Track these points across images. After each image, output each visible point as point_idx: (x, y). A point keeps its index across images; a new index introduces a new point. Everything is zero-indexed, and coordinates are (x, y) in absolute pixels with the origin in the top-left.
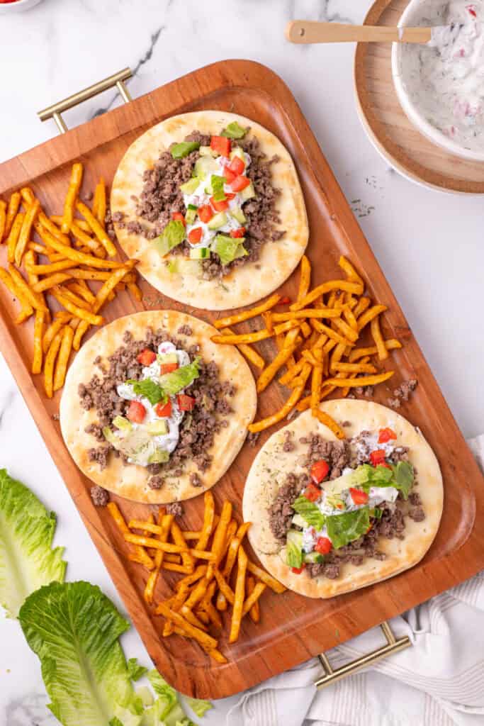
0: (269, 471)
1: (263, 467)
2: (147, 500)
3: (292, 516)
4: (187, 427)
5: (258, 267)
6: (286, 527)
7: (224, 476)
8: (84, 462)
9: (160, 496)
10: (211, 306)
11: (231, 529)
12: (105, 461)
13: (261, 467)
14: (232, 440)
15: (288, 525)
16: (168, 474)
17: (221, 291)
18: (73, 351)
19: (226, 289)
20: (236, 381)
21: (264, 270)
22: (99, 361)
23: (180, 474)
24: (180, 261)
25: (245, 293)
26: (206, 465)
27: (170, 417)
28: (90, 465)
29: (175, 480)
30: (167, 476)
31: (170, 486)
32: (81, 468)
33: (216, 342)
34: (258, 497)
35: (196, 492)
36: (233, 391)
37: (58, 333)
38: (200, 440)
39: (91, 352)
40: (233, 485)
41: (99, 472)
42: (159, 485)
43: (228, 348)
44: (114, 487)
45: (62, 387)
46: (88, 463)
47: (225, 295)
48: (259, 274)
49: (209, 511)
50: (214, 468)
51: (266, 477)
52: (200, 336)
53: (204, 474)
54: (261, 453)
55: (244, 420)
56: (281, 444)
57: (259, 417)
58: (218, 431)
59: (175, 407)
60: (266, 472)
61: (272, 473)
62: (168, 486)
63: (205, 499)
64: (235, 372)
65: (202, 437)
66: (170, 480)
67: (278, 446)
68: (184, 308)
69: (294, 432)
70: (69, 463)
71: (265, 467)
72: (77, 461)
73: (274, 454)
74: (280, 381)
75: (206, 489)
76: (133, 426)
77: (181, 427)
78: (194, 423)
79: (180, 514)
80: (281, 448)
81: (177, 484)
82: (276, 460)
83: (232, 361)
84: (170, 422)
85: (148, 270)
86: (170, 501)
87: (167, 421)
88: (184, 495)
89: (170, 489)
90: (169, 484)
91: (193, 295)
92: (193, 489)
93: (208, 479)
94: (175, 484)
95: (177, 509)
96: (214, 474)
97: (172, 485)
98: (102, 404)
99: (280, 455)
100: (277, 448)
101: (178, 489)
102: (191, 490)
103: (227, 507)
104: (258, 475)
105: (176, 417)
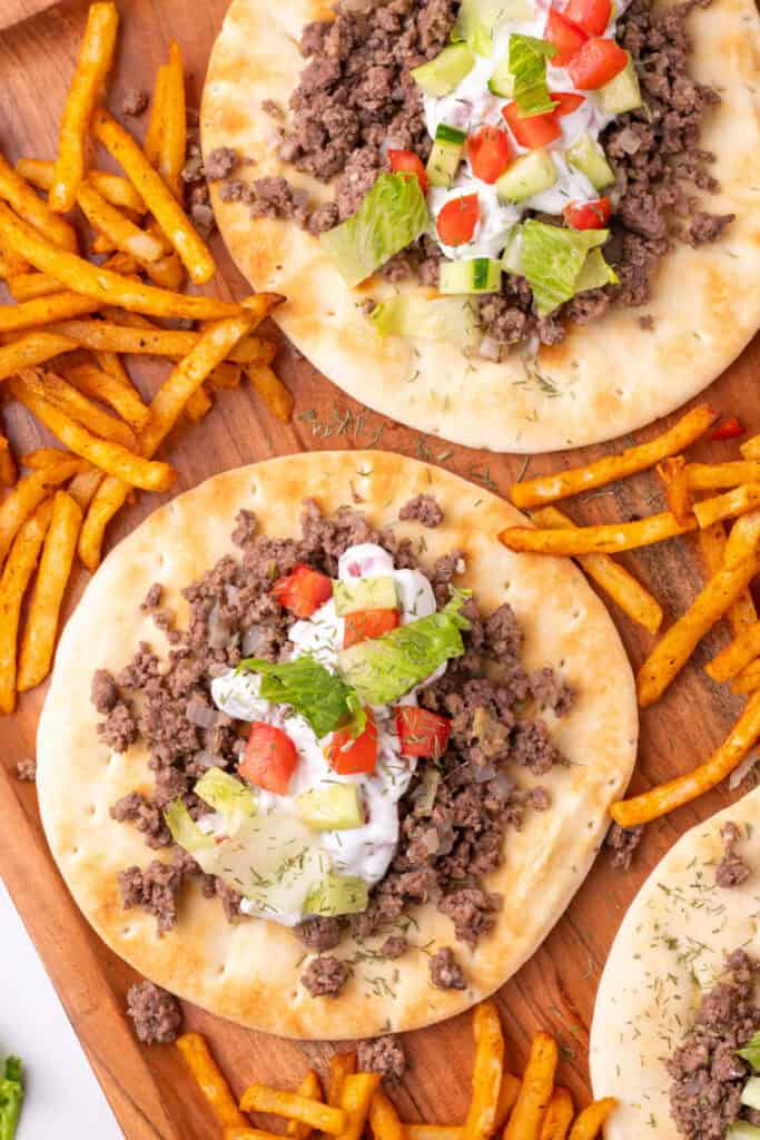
0: (672, 944)
1: (654, 934)
2: (299, 1029)
3: (741, 1082)
4: (425, 806)
5: (646, 323)
6: (722, 1116)
7: (536, 957)
8: (107, 907)
9: (338, 1017)
10: (502, 440)
11: (554, 1120)
12: (170, 905)
13: (648, 933)
14: (562, 847)
15: (730, 1109)
16: (362, 950)
17: (533, 395)
18: (80, 568)
19: (548, 388)
20: (573, 668)
21: (665, 332)
22: (157, 599)
23: (401, 949)
24: (411, 300)
25: (607, 402)
26: (480, 925)
27: (373, 775)
28: (125, 919)
29: (384, 969)
30: (361, 957)
31: (370, 988)
32: (98, 929)
33: (517, 549)
34: (637, 1025)
35: (447, 1006)
36: (567, 700)
37: (32, 514)
39: (135, 573)
40: (561, 985)
41: (152, 938)
42: (334, 983)
43: (552, 567)
44: (198, 988)
45: (45, 679)
46: (120, 911)
47: (545, 406)
48: (648, 343)
49: (487, 1065)
50: (504, 933)
51: (664, 961)
52: (467, 527)
53: (473, 950)
54: (649, 888)
55: (597, 787)
56: (711, 863)
57: (642, 779)
58: (519, 821)
59: (390, 744)
60: (662, 947)
61: (683, 950)
62: (362, 987)
63: (477, 1028)
64: (572, 642)
65: (470, 837)
66: (370, 970)
67: (699, 867)
68: (422, 446)
69: (749, 828)
70: (62, 912)
71: (660, 933)
72: (88, 906)
73: (691, 894)
74: (709, 670)
75: (478, 998)
76: (256, 801)
77: (405, 805)
78: (445, 796)
79: (398, 1071)
80: (710, 876)
81: (389, 980)
82: (690, 910)
83: (565, 604)
84: (371, 789)
85: (314, 328)
86: (369, 1032)
87: (363, 786)
88: (412, 1013)
89: (368, 996)
90: (367, 979)
91: (447, 405)
92: (439, 996)
93: (488, 967)
94: (383, 980)
95: (389, 1056)
96: (505, 951)
97: (375, 983)
98: (164, 732)
99: (708, 895)
100: (699, 875)
101: (394, 996)
102: (433, 1002)
103: (541, 1052)
104: (637, 957)
105: (389, 774)
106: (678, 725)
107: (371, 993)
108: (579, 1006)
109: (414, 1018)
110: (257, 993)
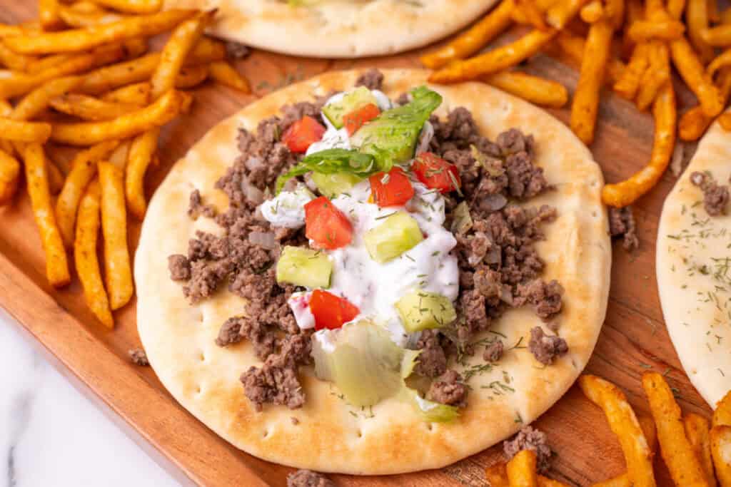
0: (703, 271)
1: (687, 267)
2: (447, 448)
4: (465, 223)
9: (475, 424)
11: (696, 428)
13: (682, 269)
14: (583, 232)
16: (469, 369)
18: (134, 220)
22: (198, 200)
23: (499, 355)
26: (554, 308)
28: (261, 422)
29: (495, 374)
30: (470, 374)
31: (490, 392)
32: (240, 445)
34: (714, 332)
35: (558, 380)
38: (510, 259)
39: (176, 197)
40: (638, 347)
41: (290, 427)
42: (460, 403)
44: (346, 452)
45: (133, 298)
47: (420, 12)
49: (616, 410)
51: (706, 283)
54: (662, 242)
55: (585, 189)
56: (697, 204)
60: (698, 275)
61: (715, 270)
62: (482, 394)
66: (480, 381)
67: (690, 211)
70: (204, 444)
71: (690, 265)
73: (696, 230)
75: (581, 366)
79: (546, 451)
80: (702, 213)
81: (503, 382)
82: (704, 241)
86: (507, 430)
88: (534, 395)
89: (491, 398)
90: (483, 387)
91: (354, 28)
92: (549, 371)
93: (575, 334)
94: (498, 382)
95: (533, 440)
96: (582, 316)
97: (491, 387)
98: (237, 253)
99: (707, 227)
100: (694, 215)
101: (513, 390)
102: (546, 378)
103: (654, 385)
104: (684, 287)
105: (427, 204)
106: (616, 154)
107: (491, 394)
108: (661, 356)
109: (538, 399)
110: (397, 434)
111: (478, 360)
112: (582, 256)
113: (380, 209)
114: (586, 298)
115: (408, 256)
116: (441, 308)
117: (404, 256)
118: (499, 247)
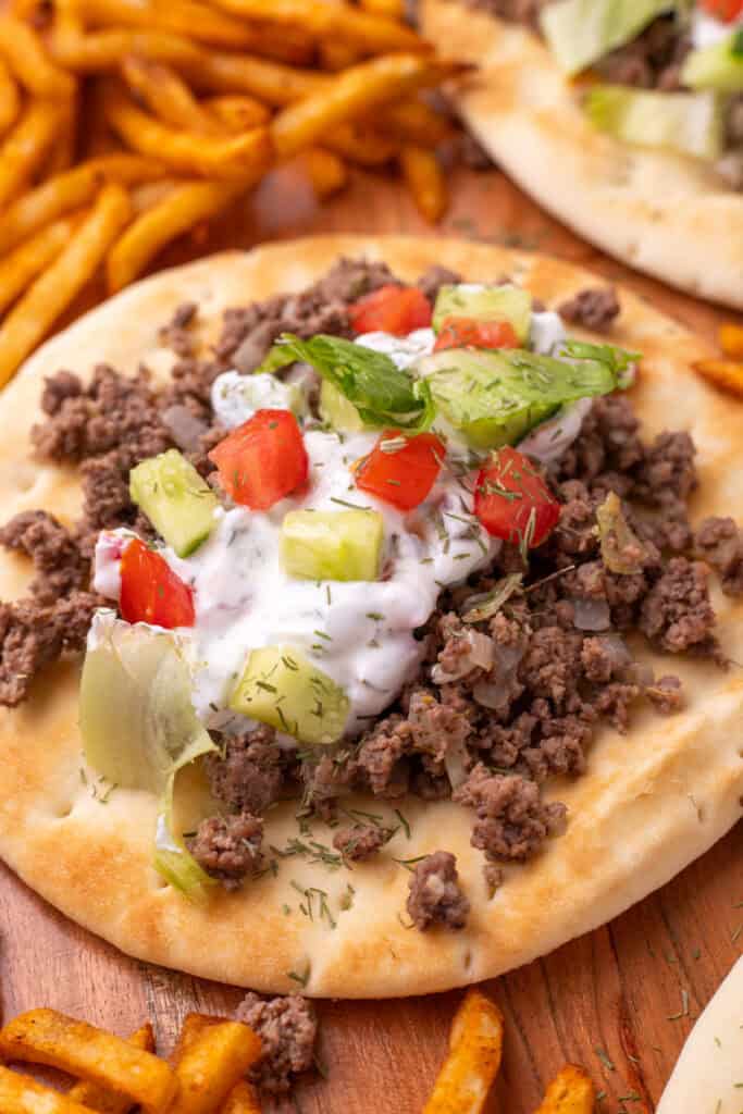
2: (153, 932)
4: (484, 610)
12: (26, 664)
16: (305, 841)
23: (365, 856)
27: (417, 531)
29: (331, 882)
30: (299, 850)
31: (294, 899)
38: (526, 721)
40: (625, 1020)
49: (461, 1083)
58: (628, 726)
62: (282, 895)
65: (541, 704)
75: (477, 972)
76: (219, 512)
78: (521, 612)
81: (331, 902)
84: (406, 546)
86: (266, 973)
87: (394, 538)
88: (355, 959)
89: (288, 911)
90: (293, 884)
91: (657, 216)
92: (415, 940)
93: (510, 914)
94: (323, 894)
95: (289, 1025)
97: (306, 894)
98: (121, 418)
101: (334, 925)
102: (397, 948)
103: (564, 1095)
105: (444, 535)
107: (295, 906)
109: (356, 968)
110: (105, 854)
111: (324, 837)
112: (644, 800)
113: (351, 488)
114: (581, 869)
115: (328, 589)
116: (315, 707)
117: (324, 585)
118: (518, 688)
